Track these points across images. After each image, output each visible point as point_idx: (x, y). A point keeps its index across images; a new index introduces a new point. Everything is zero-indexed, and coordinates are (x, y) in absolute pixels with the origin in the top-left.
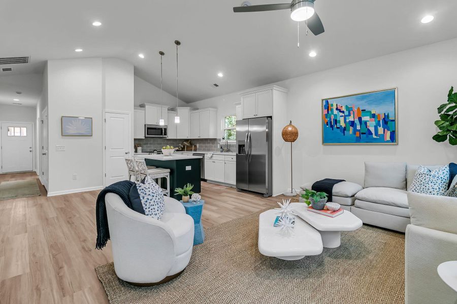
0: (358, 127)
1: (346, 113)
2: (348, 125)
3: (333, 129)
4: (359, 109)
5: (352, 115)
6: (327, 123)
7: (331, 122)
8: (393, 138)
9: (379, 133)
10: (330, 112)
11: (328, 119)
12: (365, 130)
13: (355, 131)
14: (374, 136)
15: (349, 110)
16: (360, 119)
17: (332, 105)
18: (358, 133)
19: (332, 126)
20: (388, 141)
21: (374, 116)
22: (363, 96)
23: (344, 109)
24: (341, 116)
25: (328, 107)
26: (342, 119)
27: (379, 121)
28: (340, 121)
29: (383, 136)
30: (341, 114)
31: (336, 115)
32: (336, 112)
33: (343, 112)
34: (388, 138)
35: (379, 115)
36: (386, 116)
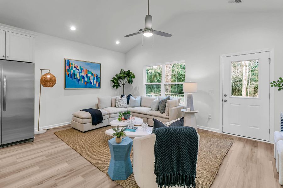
0: (86, 80)
1: (80, 71)
2: (81, 78)
3: (72, 79)
4: (86, 70)
5: (83, 73)
6: (68, 75)
7: (71, 75)
8: (99, 86)
9: (95, 83)
10: (70, 68)
11: (69, 73)
12: (89, 82)
13: (84, 81)
14: (93, 85)
15: (82, 69)
16: (87, 75)
17: (72, 64)
18: (86, 82)
19: (71, 77)
20: (97, 87)
21: (92, 74)
22: (89, 64)
23: (79, 68)
24: (77, 72)
25: (69, 65)
26: (78, 74)
27: (95, 77)
28: (76, 75)
29: (96, 84)
30: (77, 71)
31: (74, 71)
32: (74, 69)
33: (78, 70)
34: (98, 86)
35: (95, 74)
36: (97, 76)
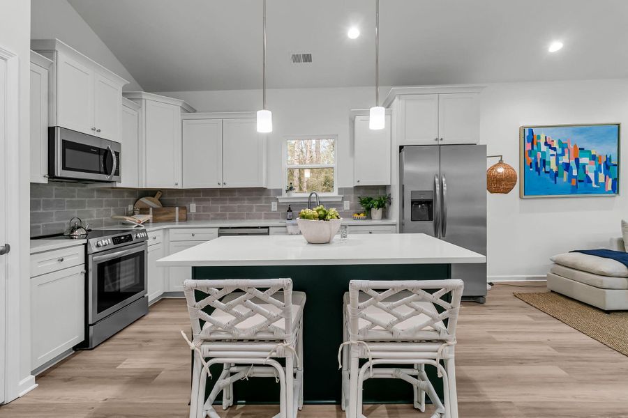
0: (575, 173)
1: (559, 151)
2: (561, 168)
3: (539, 174)
4: (575, 146)
5: (567, 155)
6: (531, 163)
7: (537, 163)
8: (615, 188)
9: (600, 181)
10: (535, 148)
11: (533, 158)
12: (582, 177)
13: (571, 177)
14: (594, 186)
15: (563, 146)
16: (577, 160)
17: (539, 137)
18: (574, 181)
19: (538, 170)
20: (609, 192)
21: (594, 158)
22: (582, 129)
23: (555, 145)
24: (552, 155)
25: (533, 139)
26: (553, 160)
27: (600, 165)
28: (550, 162)
29: (604, 184)
30: (552, 152)
31: (544, 153)
32: (544, 148)
33: (555, 149)
34: (609, 188)
35: (600, 156)
36: (608, 159)
